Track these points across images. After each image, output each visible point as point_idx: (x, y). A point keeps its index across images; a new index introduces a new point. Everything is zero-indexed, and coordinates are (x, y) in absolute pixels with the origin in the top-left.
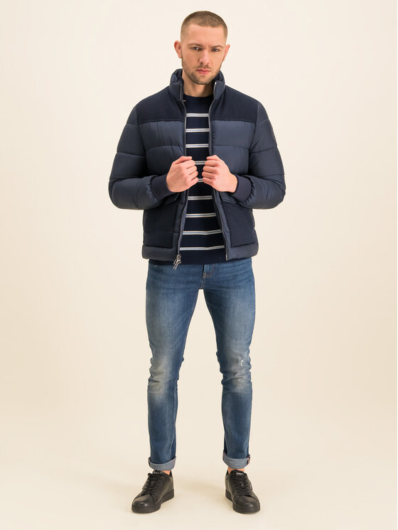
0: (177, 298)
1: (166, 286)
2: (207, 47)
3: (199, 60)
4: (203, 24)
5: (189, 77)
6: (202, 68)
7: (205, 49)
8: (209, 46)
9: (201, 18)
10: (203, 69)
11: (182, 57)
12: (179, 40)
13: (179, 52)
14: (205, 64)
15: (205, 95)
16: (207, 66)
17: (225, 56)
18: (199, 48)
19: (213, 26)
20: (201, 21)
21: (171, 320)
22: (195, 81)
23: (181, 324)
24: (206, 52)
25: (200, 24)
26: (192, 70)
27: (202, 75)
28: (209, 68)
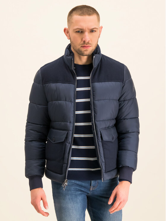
2: (87, 30)
3: (82, 40)
4: (82, 14)
5: (77, 52)
6: (85, 44)
7: (85, 31)
8: (88, 29)
9: (81, 10)
11: (70, 39)
12: (67, 27)
13: (68, 35)
14: (87, 42)
15: (88, 64)
16: (88, 43)
17: (100, 35)
18: (81, 32)
19: (89, 15)
20: (80, 12)
22: (81, 54)
24: (87, 34)
25: (80, 15)
26: (78, 47)
27: (85, 49)
28: (90, 44)
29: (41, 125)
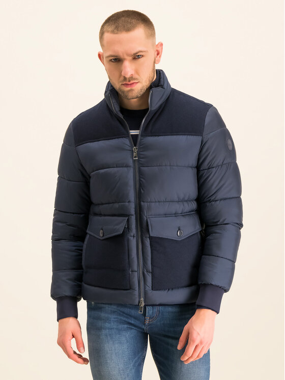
0: (123, 339)
1: (107, 325)
2: (126, 57)
3: (120, 75)
4: (116, 30)
6: (126, 81)
7: (125, 59)
8: (129, 54)
10: (128, 83)
14: (129, 76)
16: (132, 78)
18: (117, 60)
21: (121, 366)
22: (124, 96)
23: (133, 371)
27: (129, 88)
28: (135, 79)
29: (73, 213)
